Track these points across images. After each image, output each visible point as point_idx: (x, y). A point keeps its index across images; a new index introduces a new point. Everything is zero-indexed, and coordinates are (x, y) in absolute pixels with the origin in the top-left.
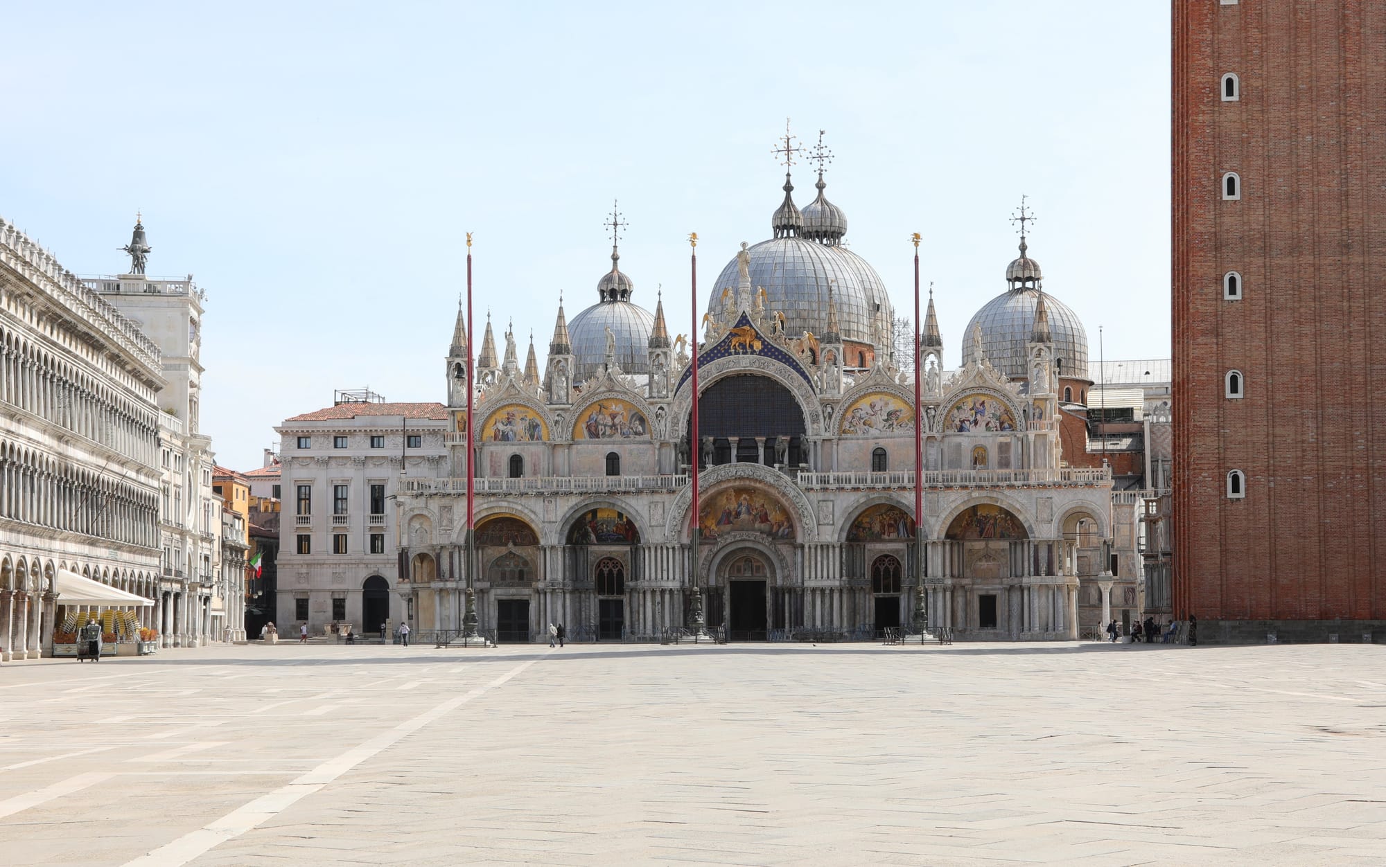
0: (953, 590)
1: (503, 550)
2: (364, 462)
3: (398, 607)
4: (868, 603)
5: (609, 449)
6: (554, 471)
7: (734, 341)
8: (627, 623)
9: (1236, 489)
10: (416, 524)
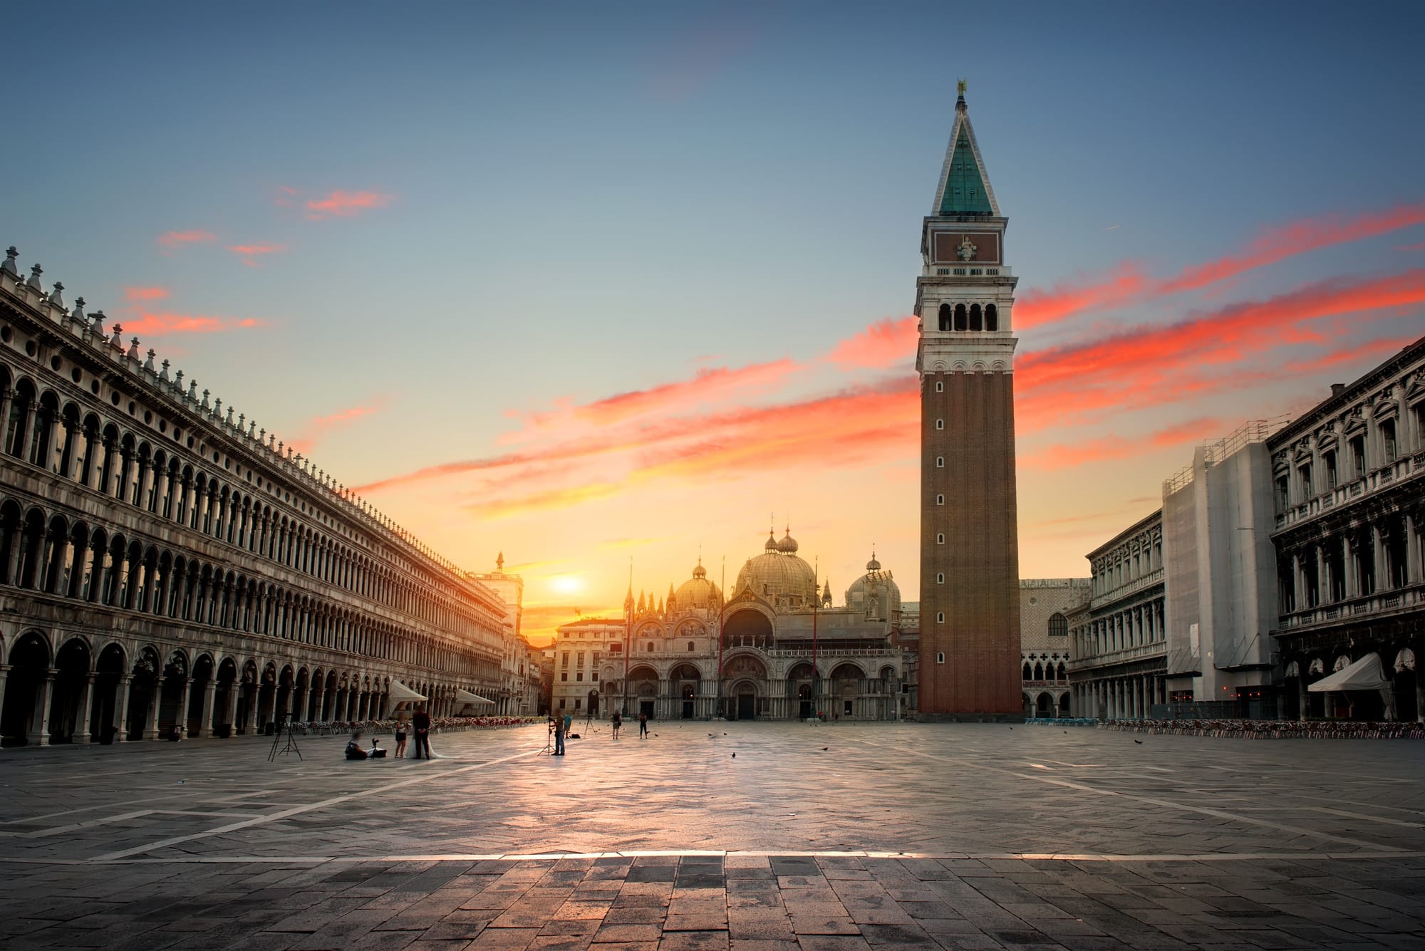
0: (833, 699)
1: (644, 681)
2: (591, 643)
3: (602, 705)
4: (797, 706)
5: (690, 640)
6: (666, 649)
7: (744, 596)
8: (695, 712)
9: (941, 660)
10: (607, 670)
